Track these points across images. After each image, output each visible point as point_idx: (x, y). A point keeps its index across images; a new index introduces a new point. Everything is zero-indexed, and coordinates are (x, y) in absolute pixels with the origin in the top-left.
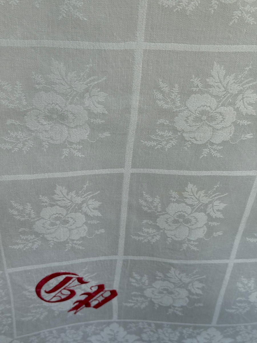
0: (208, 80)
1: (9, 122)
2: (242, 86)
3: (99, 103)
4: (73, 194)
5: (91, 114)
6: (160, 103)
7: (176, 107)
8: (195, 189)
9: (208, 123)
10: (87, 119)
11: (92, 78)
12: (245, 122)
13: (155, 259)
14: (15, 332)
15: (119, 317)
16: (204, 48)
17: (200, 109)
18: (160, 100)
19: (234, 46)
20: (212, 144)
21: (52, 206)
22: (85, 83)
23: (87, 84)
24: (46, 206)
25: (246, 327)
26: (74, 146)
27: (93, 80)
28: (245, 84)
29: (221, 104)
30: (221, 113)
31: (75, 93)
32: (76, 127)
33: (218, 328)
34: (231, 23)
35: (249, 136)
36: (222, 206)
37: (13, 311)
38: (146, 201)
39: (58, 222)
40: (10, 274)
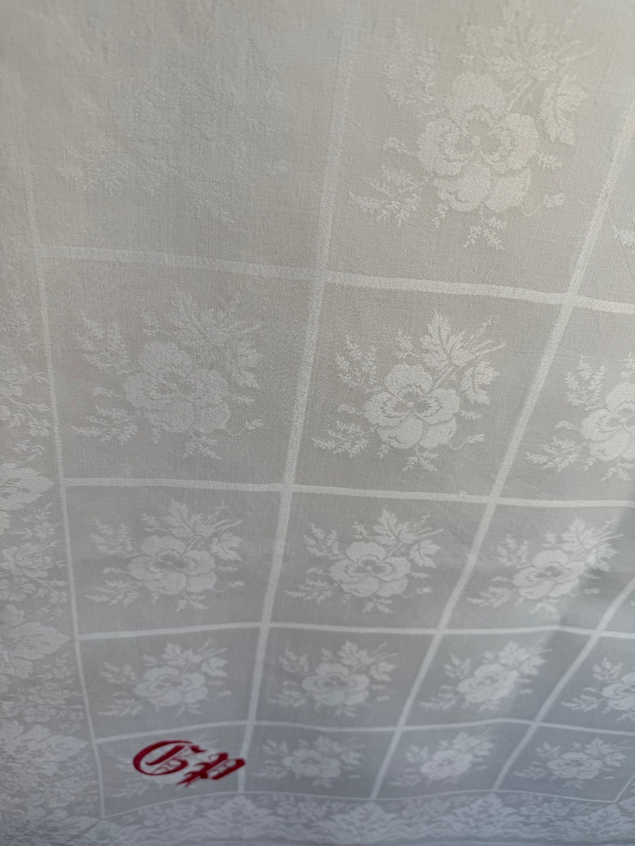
0: (374, 527)
1: (107, 570)
2: (418, 536)
3: (231, 548)
4: (189, 652)
5: (218, 560)
6: (312, 551)
7: (333, 555)
8: (354, 648)
9: (374, 574)
10: (214, 565)
11: (224, 521)
12: (422, 575)
13: (298, 725)
14: (103, 810)
15: (247, 789)
16: (371, 493)
17: (364, 559)
18: (312, 546)
19: (409, 493)
20: (379, 597)
21: (159, 666)
22: (213, 526)
23: (215, 528)
24: (152, 667)
25: (415, 801)
26: (194, 597)
27: (226, 524)
28: (422, 534)
29: (390, 554)
30: (391, 565)
31: (199, 537)
32: (198, 575)
33: (377, 803)
34: (405, 469)
35: (427, 590)
36: (390, 667)
37: (102, 788)
38: (288, 659)
39: (167, 684)
40: (99, 746)
